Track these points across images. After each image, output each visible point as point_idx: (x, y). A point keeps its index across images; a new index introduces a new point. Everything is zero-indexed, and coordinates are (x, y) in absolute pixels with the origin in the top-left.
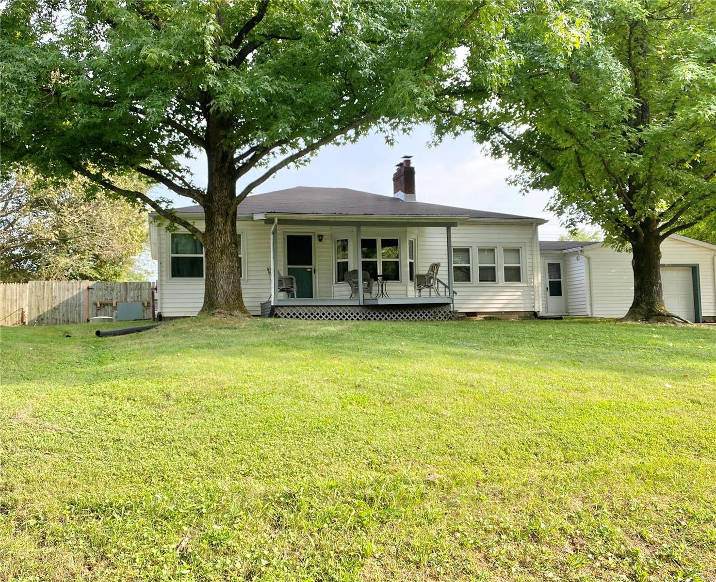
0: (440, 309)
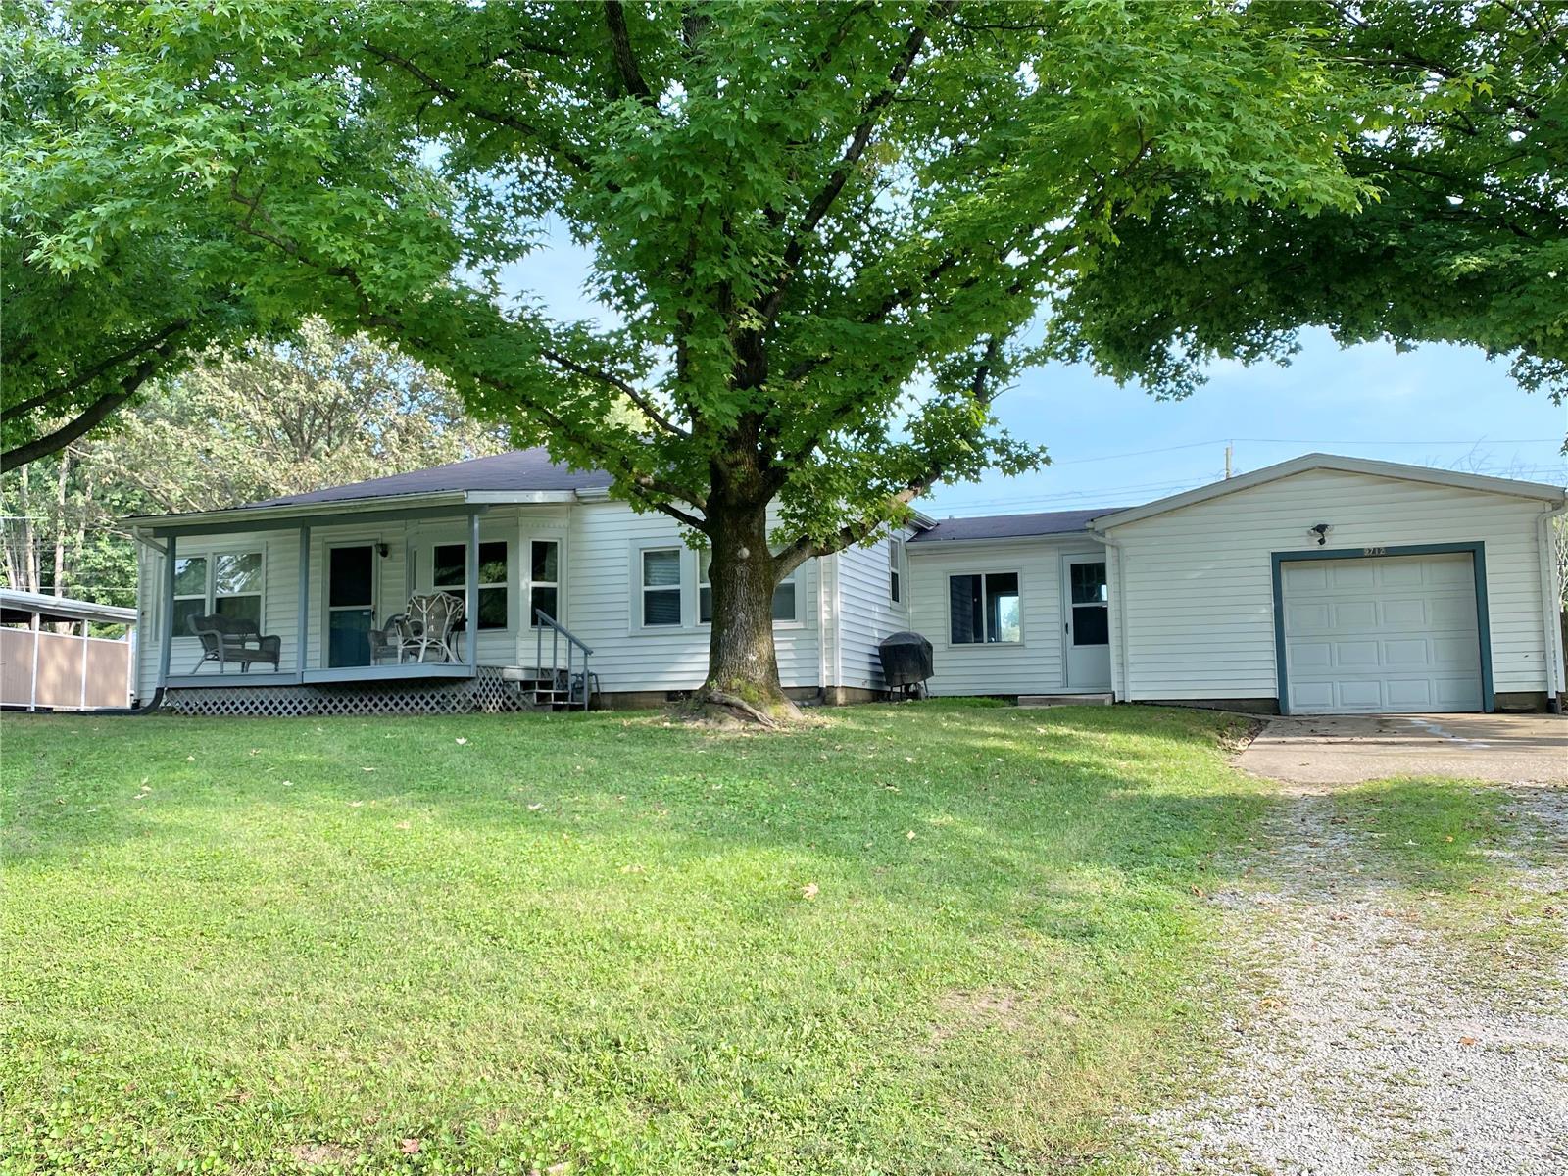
0: (454, 689)
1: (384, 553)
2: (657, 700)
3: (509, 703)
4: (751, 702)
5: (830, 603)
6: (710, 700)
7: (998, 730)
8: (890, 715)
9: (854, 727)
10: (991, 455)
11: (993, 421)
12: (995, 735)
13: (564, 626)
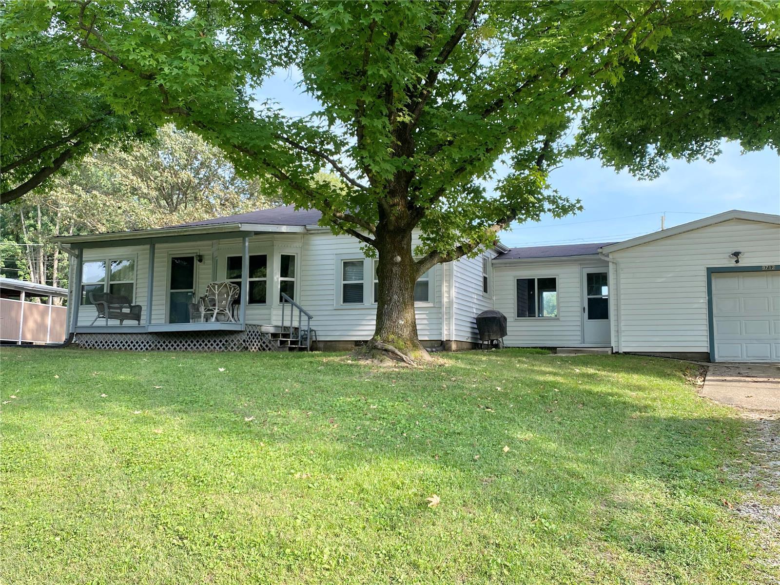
0: (233, 337)
1: (200, 261)
2: (349, 346)
3: (264, 346)
4: (400, 349)
5: (449, 292)
6: (375, 348)
7: (551, 369)
8: (484, 358)
9: (463, 366)
10: (547, 205)
11: (548, 187)
12: (550, 373)
13: (298, 303)
